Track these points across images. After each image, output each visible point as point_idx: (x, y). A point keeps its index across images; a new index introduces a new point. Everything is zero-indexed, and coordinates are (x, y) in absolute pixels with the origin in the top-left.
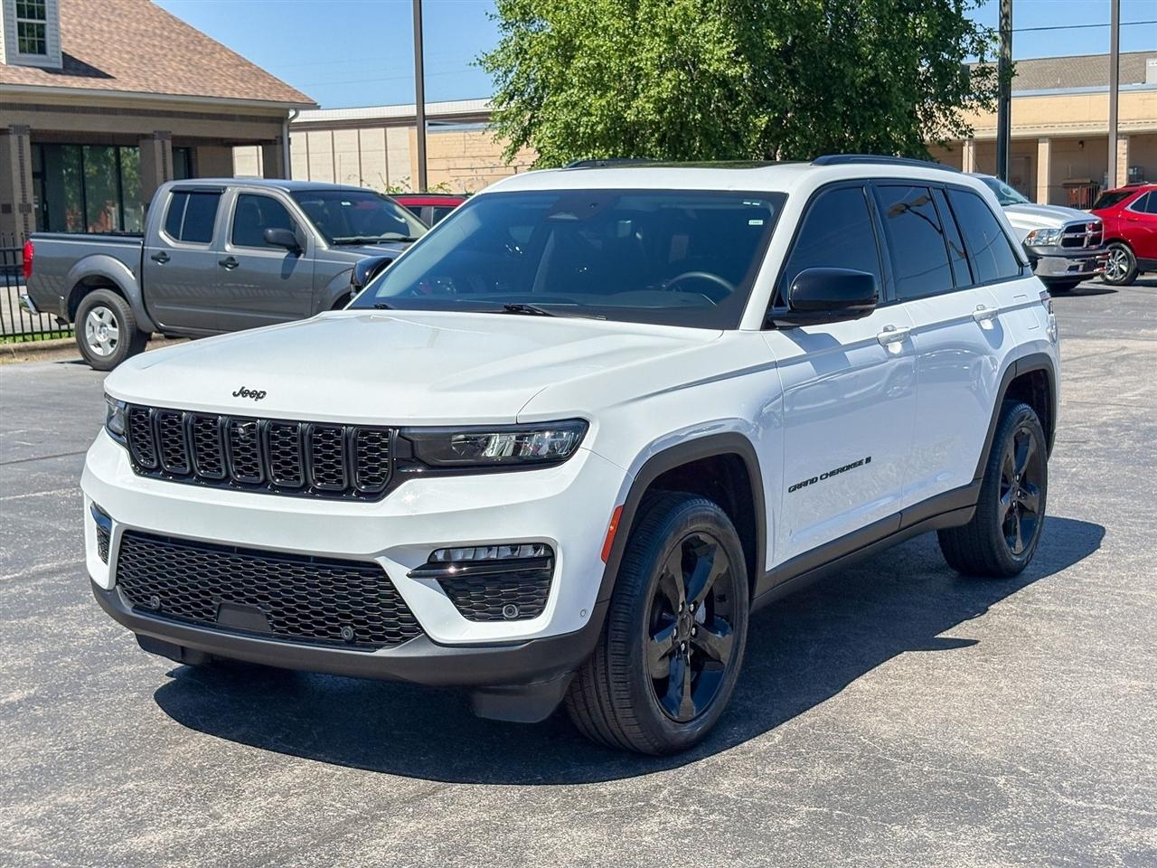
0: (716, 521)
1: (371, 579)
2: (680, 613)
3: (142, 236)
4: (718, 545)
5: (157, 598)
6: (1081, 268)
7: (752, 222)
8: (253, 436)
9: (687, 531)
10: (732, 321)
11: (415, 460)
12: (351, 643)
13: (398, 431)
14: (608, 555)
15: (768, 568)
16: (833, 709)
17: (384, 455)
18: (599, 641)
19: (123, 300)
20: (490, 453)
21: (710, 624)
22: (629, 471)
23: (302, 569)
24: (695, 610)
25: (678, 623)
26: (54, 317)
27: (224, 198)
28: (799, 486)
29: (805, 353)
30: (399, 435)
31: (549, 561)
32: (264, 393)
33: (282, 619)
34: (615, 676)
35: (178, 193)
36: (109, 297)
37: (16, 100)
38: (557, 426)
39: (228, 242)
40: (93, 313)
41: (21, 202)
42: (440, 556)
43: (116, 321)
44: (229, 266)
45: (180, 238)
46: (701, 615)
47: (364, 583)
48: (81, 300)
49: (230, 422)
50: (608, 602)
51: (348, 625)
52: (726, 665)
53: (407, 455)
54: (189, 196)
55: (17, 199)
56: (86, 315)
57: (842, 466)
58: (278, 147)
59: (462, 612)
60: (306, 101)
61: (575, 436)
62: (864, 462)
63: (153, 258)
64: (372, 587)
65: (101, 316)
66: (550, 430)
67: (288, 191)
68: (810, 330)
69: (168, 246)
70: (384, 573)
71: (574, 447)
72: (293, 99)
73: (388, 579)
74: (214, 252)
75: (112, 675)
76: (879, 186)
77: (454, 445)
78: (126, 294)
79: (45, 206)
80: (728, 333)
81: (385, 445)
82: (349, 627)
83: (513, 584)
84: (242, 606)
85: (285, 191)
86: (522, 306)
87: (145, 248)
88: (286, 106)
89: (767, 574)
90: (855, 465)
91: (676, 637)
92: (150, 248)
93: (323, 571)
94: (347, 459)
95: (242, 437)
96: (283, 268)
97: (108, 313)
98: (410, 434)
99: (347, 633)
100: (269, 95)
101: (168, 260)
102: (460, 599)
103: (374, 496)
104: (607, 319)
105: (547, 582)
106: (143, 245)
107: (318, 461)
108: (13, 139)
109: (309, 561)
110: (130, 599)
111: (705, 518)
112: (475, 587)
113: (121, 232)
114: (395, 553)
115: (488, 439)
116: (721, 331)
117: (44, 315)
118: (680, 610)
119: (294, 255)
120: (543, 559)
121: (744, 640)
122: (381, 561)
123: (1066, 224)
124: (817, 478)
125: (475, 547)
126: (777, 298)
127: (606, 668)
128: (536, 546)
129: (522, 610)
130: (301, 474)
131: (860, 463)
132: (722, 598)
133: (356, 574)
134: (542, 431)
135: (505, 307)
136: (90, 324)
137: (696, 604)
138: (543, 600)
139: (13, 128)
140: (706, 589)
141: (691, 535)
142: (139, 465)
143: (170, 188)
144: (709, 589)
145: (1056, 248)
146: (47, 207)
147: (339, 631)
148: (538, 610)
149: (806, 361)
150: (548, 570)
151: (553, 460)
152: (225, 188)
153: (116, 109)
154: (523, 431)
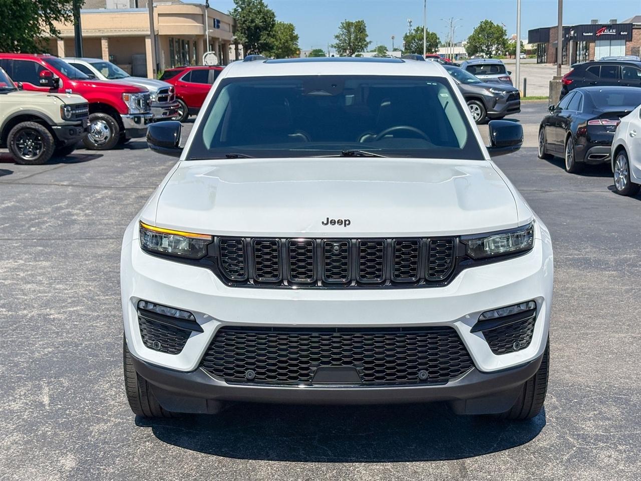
5: (253, 371)
6: (168, 114)
8: (344, 251)
11: (467, 257)
13: (459, 238)
30: (460, 241)
31: (535, 312)
33: (371, 372)
49: (324, 243)
53: (463, 254)
59: (493, 350)
80: (483, 162)
81: (449, 249)
82: (425, 371)
84: (338, 368)
86: (354, 151)
93: (410, 336)
95: (336, 252)
99: (423, 375)
102: (493, 342)
103: (443, 283)
105: (532, 324)
107: (399, 263)
109: (399, 331)
112: (501, 333)
122: (458, 324)
123: (159, 89)
129: (521, 344)
145: (155, 103)
148: (527, 343)
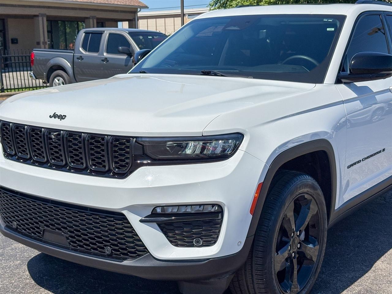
0: (313, 187)
1: (120, 222)
2: (292, 237)
3: (73, 50)
4: (313, 200)
5: (15, 223)
7: (328, 29)
8: (59, 140)
9: (297, 193)
10: (319, 79)
11: (145, 156)
12: (110, 256)
13: (135, 139)
14: (253, 211)
15: (337, 207)
16: (369, 281)
17: (128, 153)
18: (249, 256)
19: (67, 75)
20: (188, 151)
21: (307, 240)
22: (266, 163)
23: (83, 214)
24: (300, 234)
25: (291, 243)
26: (41, 81)
27: (103, 35)
28: (352, 165)
29: (357, 96)
30: (136, 141)
31: (220, 215)
32: (65, 116)
33: (74, 240)
34: (257, 276)
35: (87, 33)
36: (61, 73)
37: (41, 5)
38: (225, 137)
39: (105, 52)
40: (56, 80)
41: (43, 41)
42: (159, 210)
43: (64, 82)
44: (105, 61)
45: (87, 50)
46: (303, 237)
47: (116, 224)
48: (51, 74)
49: (48, 132)
50: (254, 236)
51: (108, 246)
52: (315, 262)
53: (140, 152)
54: (91, 35)
55: (42, 40)
56: (53, 80)
57: (372, 154)
58: (134, 22)
59: (171, 242)
60: (144, 5)
61: (236, 142)
62: (382, 151)
63: (78, 58)
64: (121, 226)
65: (59, 80)
66: (222, 139)
67: (128, 32)
68: (359, 84)
69: (83, 54)
70: (126, 219)
71: (235, 148)
72: (139, 5)
73: (129, 223)
74: (100, 56)
75: (12, 249)
76: (387, 15)
77: (168, 147)
78: (67, 73)
79: (52, 43)
80: (318, 85)
81: (128, 147)
82: (109, 247)
83: (199, 226)
84: (54, 232)
85: (127, 32)
86: (210, 71)
87: (75, 54)
88: (137, 7)
89: (336, 211)
90: (378, 153)
91: (290, 250)
92: (76, 54)
93: (94, 216)
94: (108, 154)
95: (54, 140)
96: (125, 62)
97: (61, 79)
98: (142, 141)
99: (108, 250)
100: (130, 3)
101: (83, 59)
102: (170, 235)
103: (123, 175)
104: (254, 78)
105: (219, 226)
106: (74, 53)
107: (93, 155)
108: (40, 18)
109: (87, 210)
110: (4, 222)
111: (306, 186)
112: (179, 228)
113: (66, 48)
114: (133, 209)
115: (187, 144)
116: (315, 84)
117: (37, 80)
118: (292, 236)
119: (129, 57)
120: (216, 213)
121: (324, 248)
122: (125, 212)
124: (360, 160)
125: (179, 206)
126: (342, 68)
127: (252, 271)
128: (213, 205)
129: (204, 241)
130: (84, 161)
131: (380, 152)
132: (314, 226)
133: (112, 219)
134: (217, 140)
135: (202, 72)
136: (55, 84)
137: (300, 232)
138: (216, 236)
139: (40, 15)
140: (306, 223)
141: (300, 195)
142: (7, 153)
143: (84, 31)
144: (307, 223)
146: (53, 43)
147: (104, 249)
148: (213, 241)
149: (358, 100)
150: (219, 219)
151: (223, 156)
152: (104, 31)
153: (76, 8)
154: (206, 140)
